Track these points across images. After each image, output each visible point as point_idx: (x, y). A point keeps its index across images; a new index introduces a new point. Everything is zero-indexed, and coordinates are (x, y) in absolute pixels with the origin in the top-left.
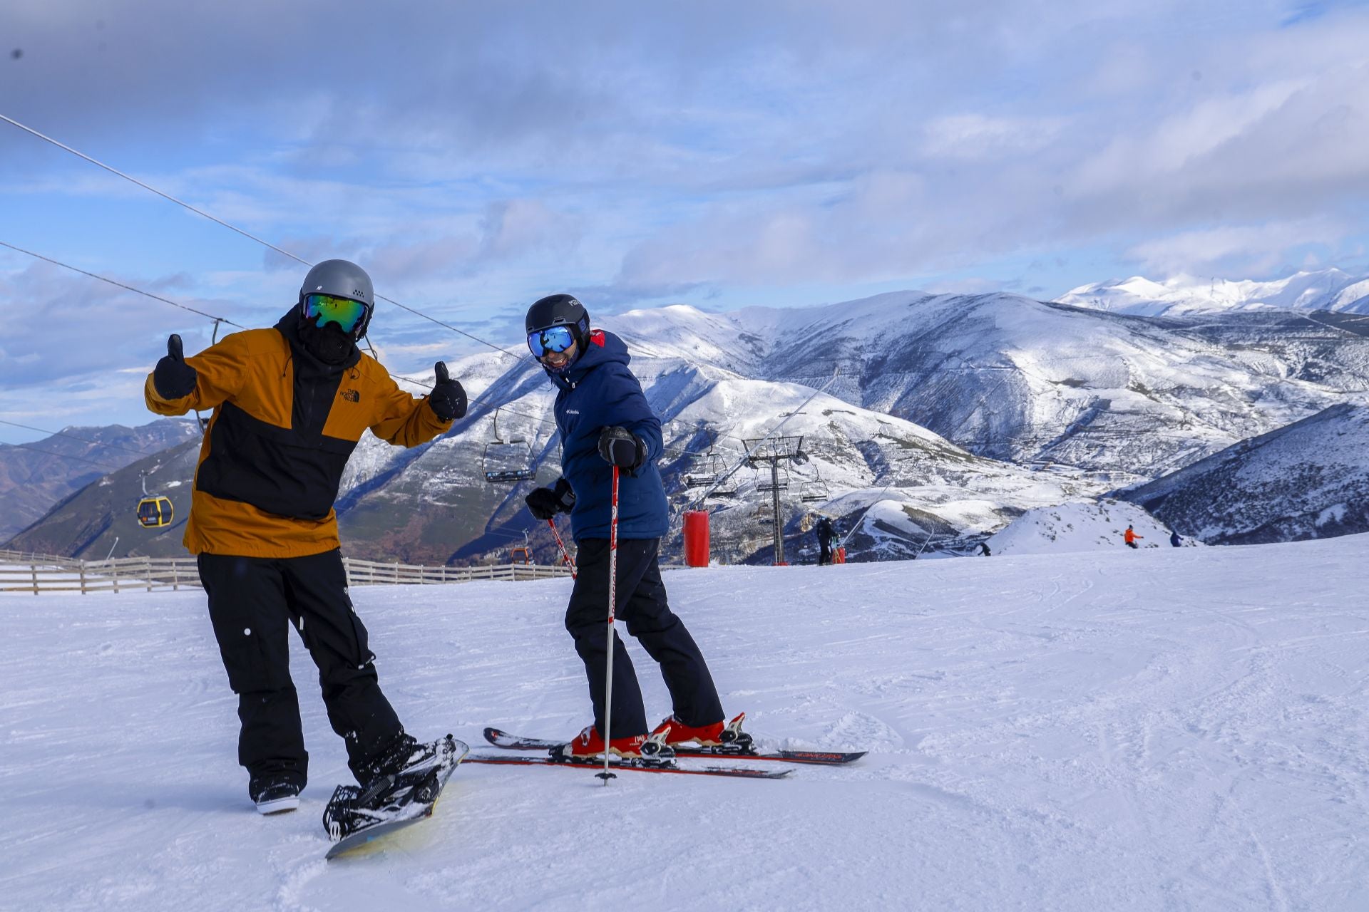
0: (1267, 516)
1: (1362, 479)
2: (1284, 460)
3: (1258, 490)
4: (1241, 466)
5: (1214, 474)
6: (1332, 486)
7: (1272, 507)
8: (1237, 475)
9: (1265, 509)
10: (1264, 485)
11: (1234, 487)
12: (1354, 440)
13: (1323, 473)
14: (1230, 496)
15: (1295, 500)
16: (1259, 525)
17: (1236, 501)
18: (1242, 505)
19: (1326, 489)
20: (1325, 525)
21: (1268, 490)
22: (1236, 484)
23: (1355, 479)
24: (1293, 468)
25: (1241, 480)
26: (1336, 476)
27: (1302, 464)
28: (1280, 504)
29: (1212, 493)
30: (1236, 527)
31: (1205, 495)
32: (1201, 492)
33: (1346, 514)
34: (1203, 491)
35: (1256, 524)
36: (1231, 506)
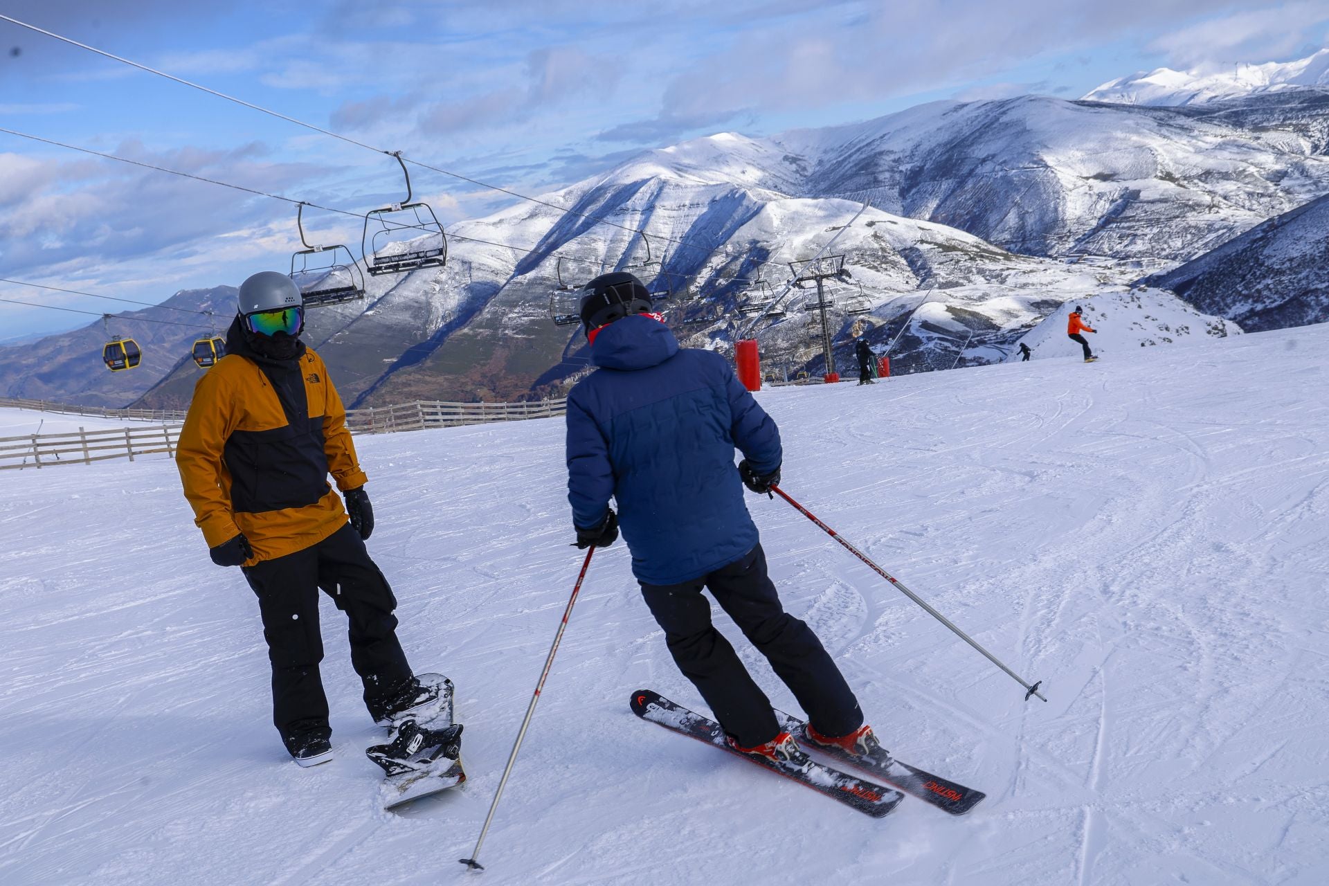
0: (1294, 290)
2: (1310, 235)
3: (1285, 265)
4: (1268, 244)
5: (1242, 253)
7: (1300, 280)
8: (1264, 253)
9: (1293, 283)
10: (1291, 260)
11: (1262, 265)
14: (1258, 273)
15: (1321, 272)
16: (1287, 298)
17: (1264, 277)
18: (1270, 281)
21: (1294, 264)
22: (1264, 262)
24: (1319, 242)
25: (1269, 257)
27: (1327, 237)
28: (1307, 277)
29: (1240, 272)
30: (1264, 302)
31: (1234, 274)
32: (1230, 272)
34: (1233, 270)
35: (1284, 298)
36: (1259, 283)
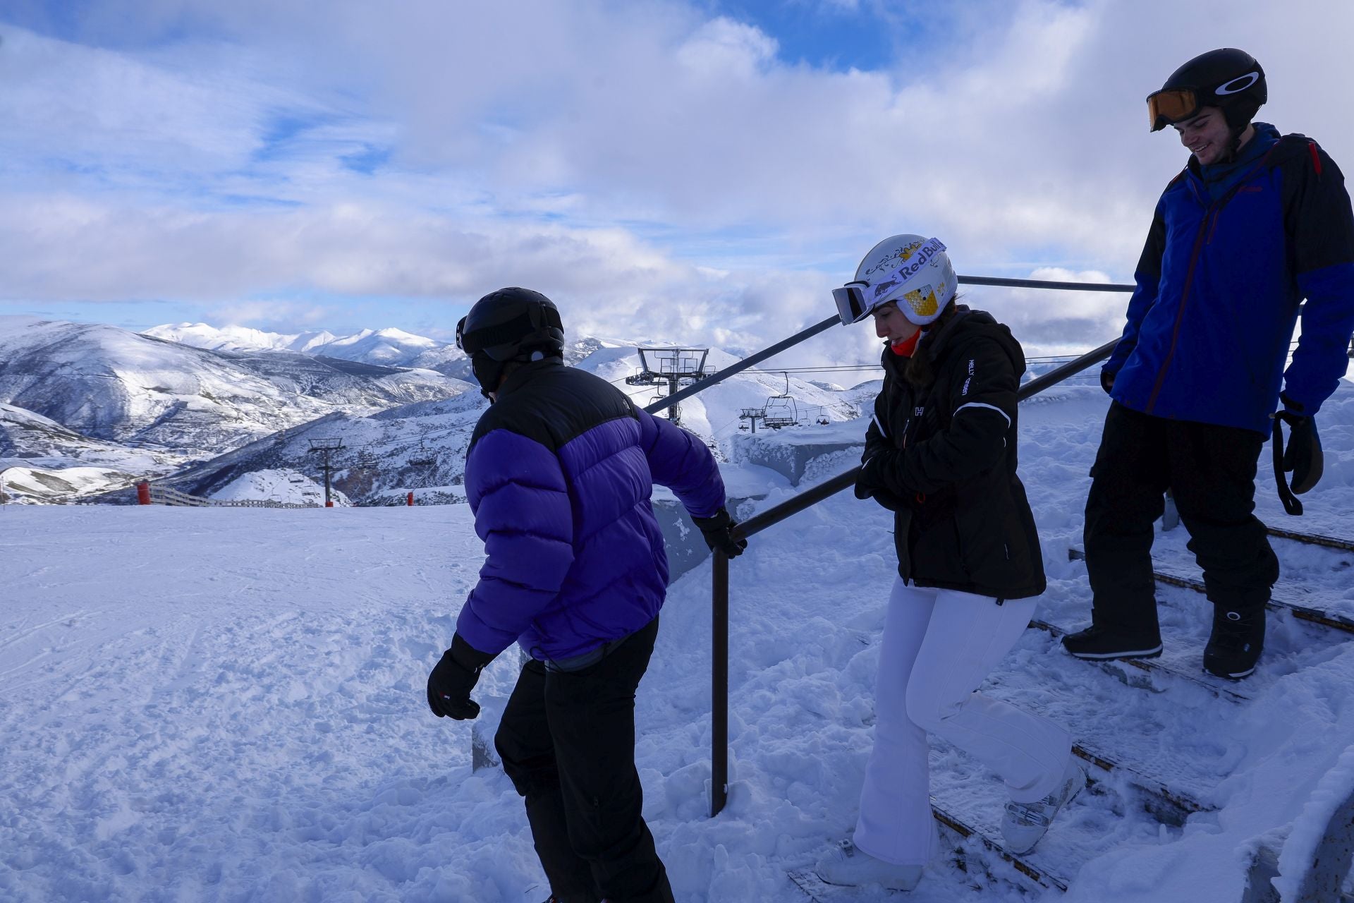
1: (355, 455)
3: (296, 461)
4: (285, 447)
5: (268, 451)
6: (339, 459)
8: (283, 452)
10: (299, 458)
11: (281, 459)
12: (351, 433)
13: (334, 451)
15: (318, 467)
17: (283, 467)
19: (335, 461)
20: (337, 481)
21: (301, 461)
23: (351, 455)
25: (285, 455)
28: (309, 469)
33: (348, 475)
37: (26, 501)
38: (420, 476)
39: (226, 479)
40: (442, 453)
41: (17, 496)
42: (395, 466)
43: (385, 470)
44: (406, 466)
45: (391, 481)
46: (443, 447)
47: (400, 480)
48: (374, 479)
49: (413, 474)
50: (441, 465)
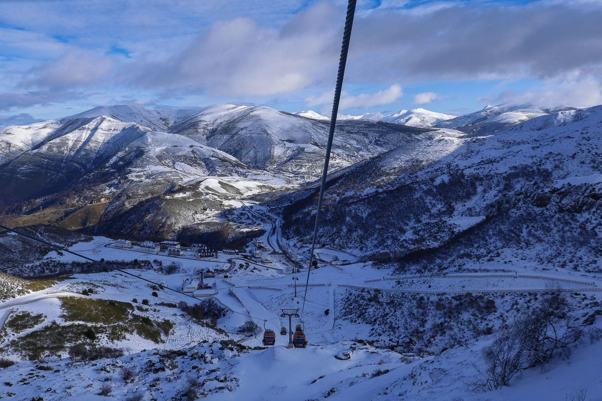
0: (399, 183)
1: (444, 166)
2: (402, 157)
3: (392, 171)
4: (382, 160)
5: (368, 163)
6: (430, 169)
7: (400, 179)
8: (380, 164)
9: (397, 180)
10: (395, 168)
11: (379, 170)
12: (437, 148)
13: (424, 163)
14: (378, 173)
15: (411, 176)
16: (395, 187)
17: (381, 176)
18: (384, 178)
19: (426, 171)
20: (440, 185)
21: (396, 171)
22: (380, 168)
23: (440, 166)
24: (408, 161)
25: (383, 166)
26: (430, 165)
27: (412, 159)
28: (404, 178)
29: (368, 172)
30: (383, 188)
31: (365, 173)
32: (363, 172)
33: (450, 179)
34: (364, 171)
35: (393, 187)
36: (379, 178)
37: (211, 197)
38: (531, 181)
39: (337, 184)
40: (551, 159)
41: (207, 194)
42: (497, 172)
43: (487, 176)
44: (510, 171)
45: (498, 186)
46: (551, 153)
47: (506, 185)
48: (477, 184)
49: (520, 179)
50: (553, 170)
